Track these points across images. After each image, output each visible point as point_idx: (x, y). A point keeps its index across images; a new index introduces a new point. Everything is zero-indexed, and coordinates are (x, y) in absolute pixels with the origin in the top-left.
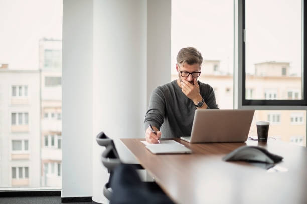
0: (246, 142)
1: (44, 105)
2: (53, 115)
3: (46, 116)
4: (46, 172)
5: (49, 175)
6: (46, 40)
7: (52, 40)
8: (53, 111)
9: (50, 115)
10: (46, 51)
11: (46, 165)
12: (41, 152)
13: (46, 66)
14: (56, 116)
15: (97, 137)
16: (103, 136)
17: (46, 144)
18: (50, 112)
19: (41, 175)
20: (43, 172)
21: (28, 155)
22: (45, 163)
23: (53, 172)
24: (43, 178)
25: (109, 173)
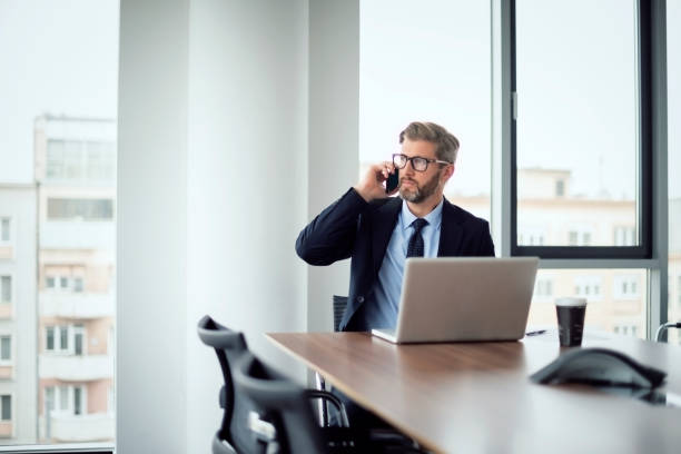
0: (521, 341)
1: (44, 259)
2: (64, 282)
3: (51, 282)
4: (50, 406)
5: (56, 413)
6: (49, 118)
7: (64, 118)
8: (65, 272)
9: (58, 282)
10: (50, 141)
11: (50, 390)
12: (38, 361)
13: (50, 174)
14: (71, 283)
15: (200, 325)
16: (210, 324)
17: (50, 345)
18: (57, 275)
19: (39, 412)
20: (42, 407)
21: (10, 367)
22: (47, 387)
23: (64, 406)
24: (43, 420)
25: (222, 407)
